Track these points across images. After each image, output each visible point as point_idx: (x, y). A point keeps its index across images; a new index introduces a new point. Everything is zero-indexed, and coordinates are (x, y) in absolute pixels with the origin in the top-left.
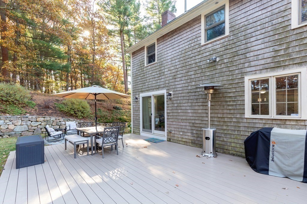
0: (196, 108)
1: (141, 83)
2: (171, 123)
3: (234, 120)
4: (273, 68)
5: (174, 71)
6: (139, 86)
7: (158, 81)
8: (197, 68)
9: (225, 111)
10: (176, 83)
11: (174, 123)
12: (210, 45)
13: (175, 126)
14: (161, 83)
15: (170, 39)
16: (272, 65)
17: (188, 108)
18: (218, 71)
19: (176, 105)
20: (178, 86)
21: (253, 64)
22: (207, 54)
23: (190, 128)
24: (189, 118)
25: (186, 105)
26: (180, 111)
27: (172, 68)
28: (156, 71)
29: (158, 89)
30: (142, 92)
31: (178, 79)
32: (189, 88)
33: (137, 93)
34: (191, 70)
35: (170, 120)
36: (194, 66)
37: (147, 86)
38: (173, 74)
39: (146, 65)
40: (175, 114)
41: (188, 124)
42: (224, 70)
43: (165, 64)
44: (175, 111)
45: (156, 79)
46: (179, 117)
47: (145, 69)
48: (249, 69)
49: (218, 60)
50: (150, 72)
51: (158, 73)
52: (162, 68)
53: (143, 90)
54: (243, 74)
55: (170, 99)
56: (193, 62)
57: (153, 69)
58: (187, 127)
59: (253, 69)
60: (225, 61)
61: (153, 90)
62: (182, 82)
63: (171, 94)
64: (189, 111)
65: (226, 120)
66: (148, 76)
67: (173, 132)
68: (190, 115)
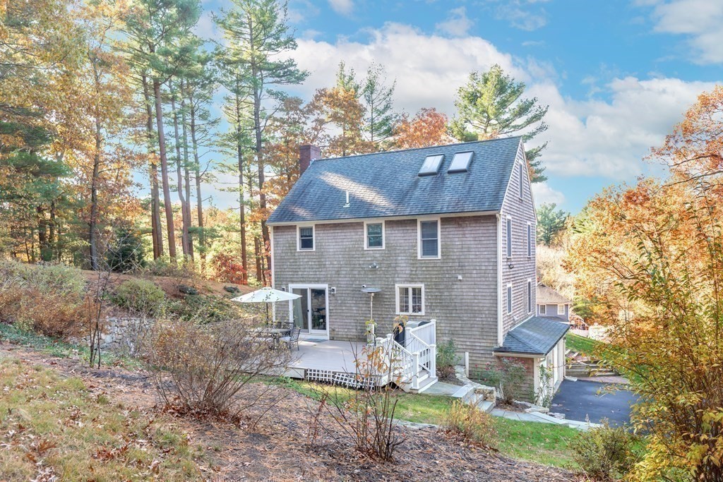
0: (361, 305)
1: (291, 270)
2: (334, 320)
3: (389, 316)
4: (410, 282)
5: (337, 266)
6: (287, 273)
7: (317, 273)
8: (360, 269)
9: (383, 309)
10: (340, 279)
11: (338, 320)
12: (371, 252)
13: (339, 324)
14: (322, 276)
15: (332, 231)
16: (410, 279)
17: (353, 305)
18: (378, 276)
19: (340, 302)
20: (342, 283)
21: (400, 275)
22: (370, 259)
23: (355, 324)
24: (353, 315)
25: (351, 302)
26: (344, 308)
27: (335, 263)
28: (314, 260)
29: (317, 282)
30: (293, 282)
31: (342, 276)
32: (354, 286)
33: (284, 283)
34: (356, 269)
35: (334, 317)
36: (357, 266)
37: (300, 276)
38: (336, 269)
39: (298, 250)
40: (339, 311)
41: (352, 321)
42: (382, 276)
43: (327, 256)
44: (338, 308)
45: (314, 270)
46: (343, 314)
47: (296, 254)
48: (397, 279)
49: (377, 267)
50: (306, 260)
51: (317, 263)
52: (323, 260)
53: (294, 280)
54: (395, 282)
55: (333, 295)
56: (357, 262)
57: (309, 257)
58: (352, 324)
59: (400, 279)
60: (383, 269)
61: (310, 282)
62: (347, 279)
63: (334, 290)
64: (354, 308)
65: (384, 316)
66: (301, 263)
67: (337, 330)
68: (355, 312)
